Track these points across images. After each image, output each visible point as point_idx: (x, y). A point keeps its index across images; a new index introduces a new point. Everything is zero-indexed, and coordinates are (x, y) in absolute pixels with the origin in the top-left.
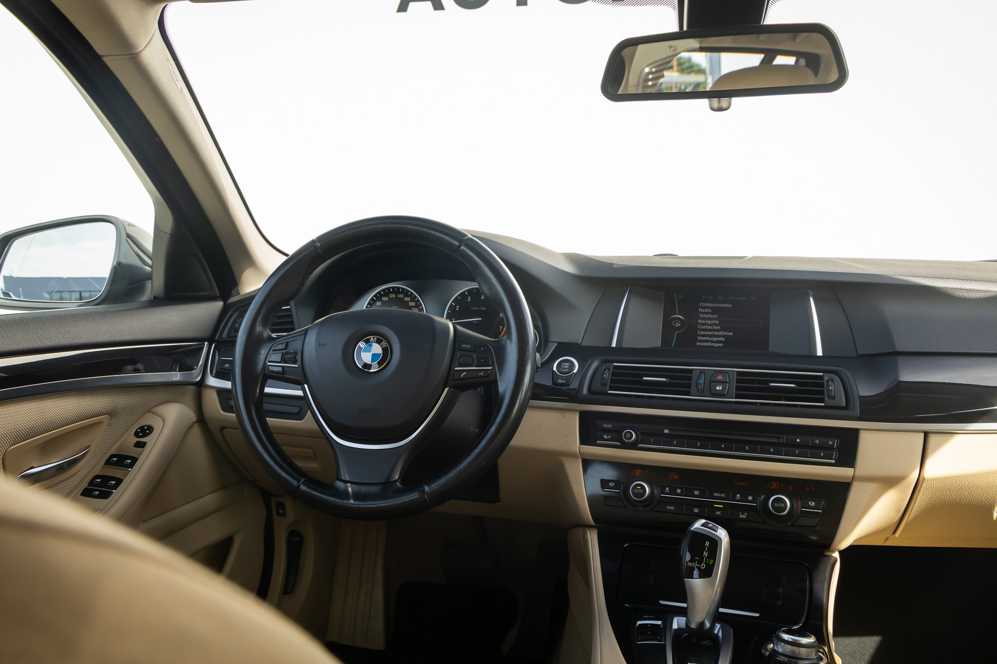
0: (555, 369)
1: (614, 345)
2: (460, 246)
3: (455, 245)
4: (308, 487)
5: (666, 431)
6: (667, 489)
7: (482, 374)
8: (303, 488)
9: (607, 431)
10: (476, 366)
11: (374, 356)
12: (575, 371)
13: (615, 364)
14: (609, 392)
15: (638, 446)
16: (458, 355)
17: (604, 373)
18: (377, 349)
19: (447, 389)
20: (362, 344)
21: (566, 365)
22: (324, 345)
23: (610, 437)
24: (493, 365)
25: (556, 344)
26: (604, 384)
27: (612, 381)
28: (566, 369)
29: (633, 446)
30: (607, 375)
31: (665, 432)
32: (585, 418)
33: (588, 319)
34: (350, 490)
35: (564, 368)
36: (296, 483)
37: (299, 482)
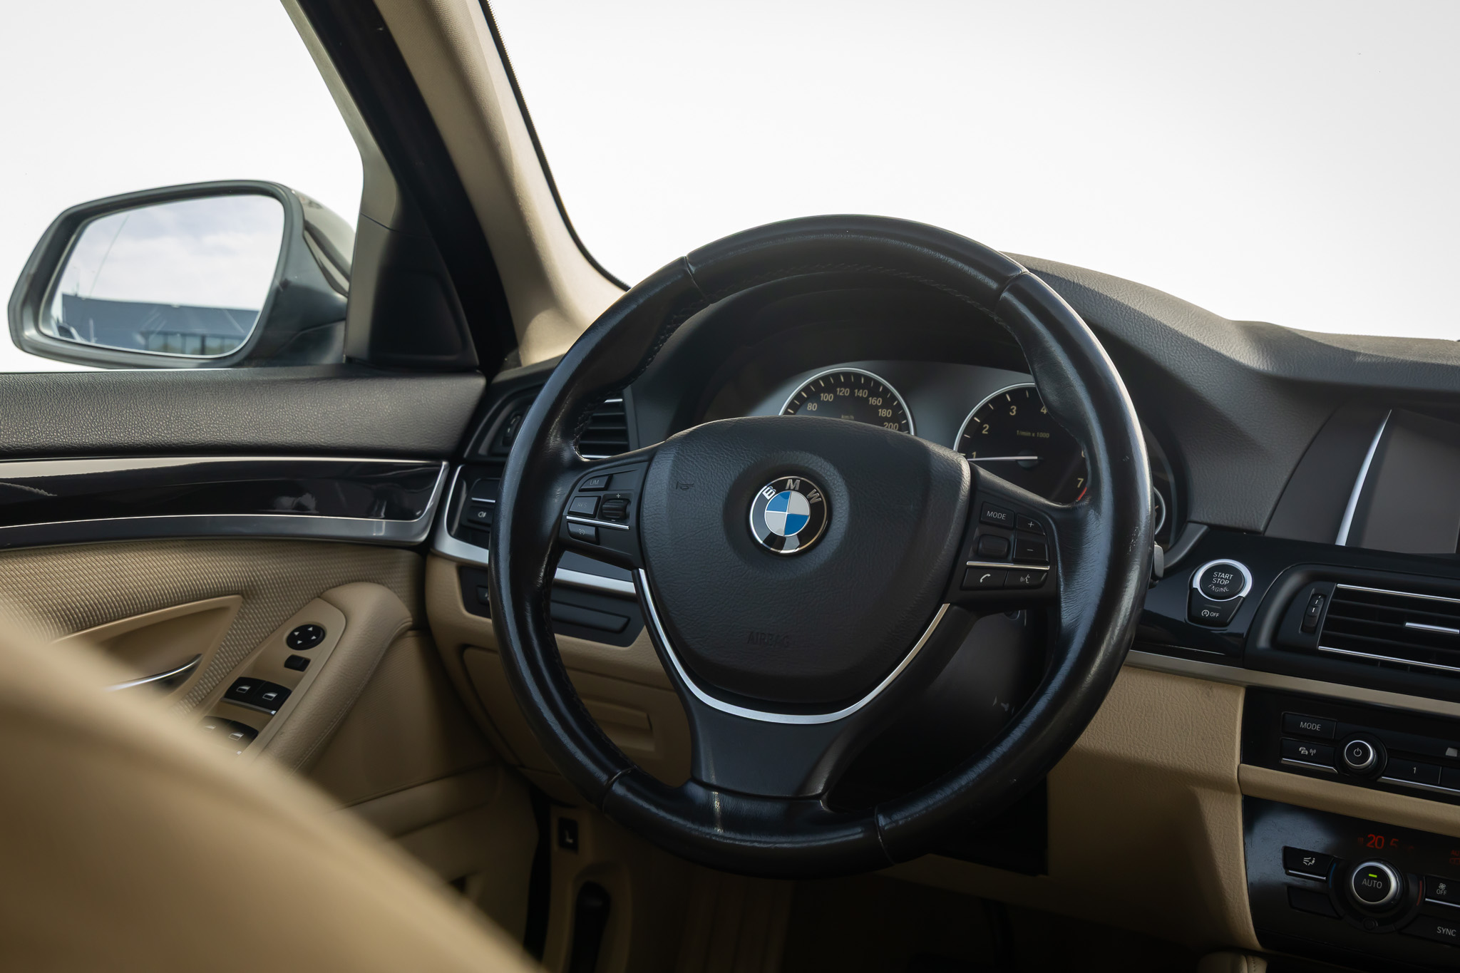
0: (1197, 584)
1: (1342, 540)
2: (1000, 291)
3: (990, 289)
4: (630, 789)
5: (1451, 752)
6: (1442, 886)
7: (1026, 580)
8: (619, 789)
9: (1308, 738)
10: (1015, 562)
11: (792, 521)
12: (1244, 594)
13: (1339, 585)
14: (1321, 648)
15: (1379, 780)
16: (977, 533)
17: (1311, 605)
18: (799, 504)
19: (944, 608)
20: (767, 493)
21: (1225, 578)
22: (687, 487)
23: (1313, 752)
24: (1052, 562)
25: (1205, 528)
26: (1309, 630)
27: (1330, 624)
28: (1223, 586)
29: (1368, 779)
30: (1318, 609)
31: (1447, 754)
32: (1256, 700)
33: (1285, 477)
34: (717, 804)
35: (1218, 585)
36: (604, 777)
37: (610, 778)
